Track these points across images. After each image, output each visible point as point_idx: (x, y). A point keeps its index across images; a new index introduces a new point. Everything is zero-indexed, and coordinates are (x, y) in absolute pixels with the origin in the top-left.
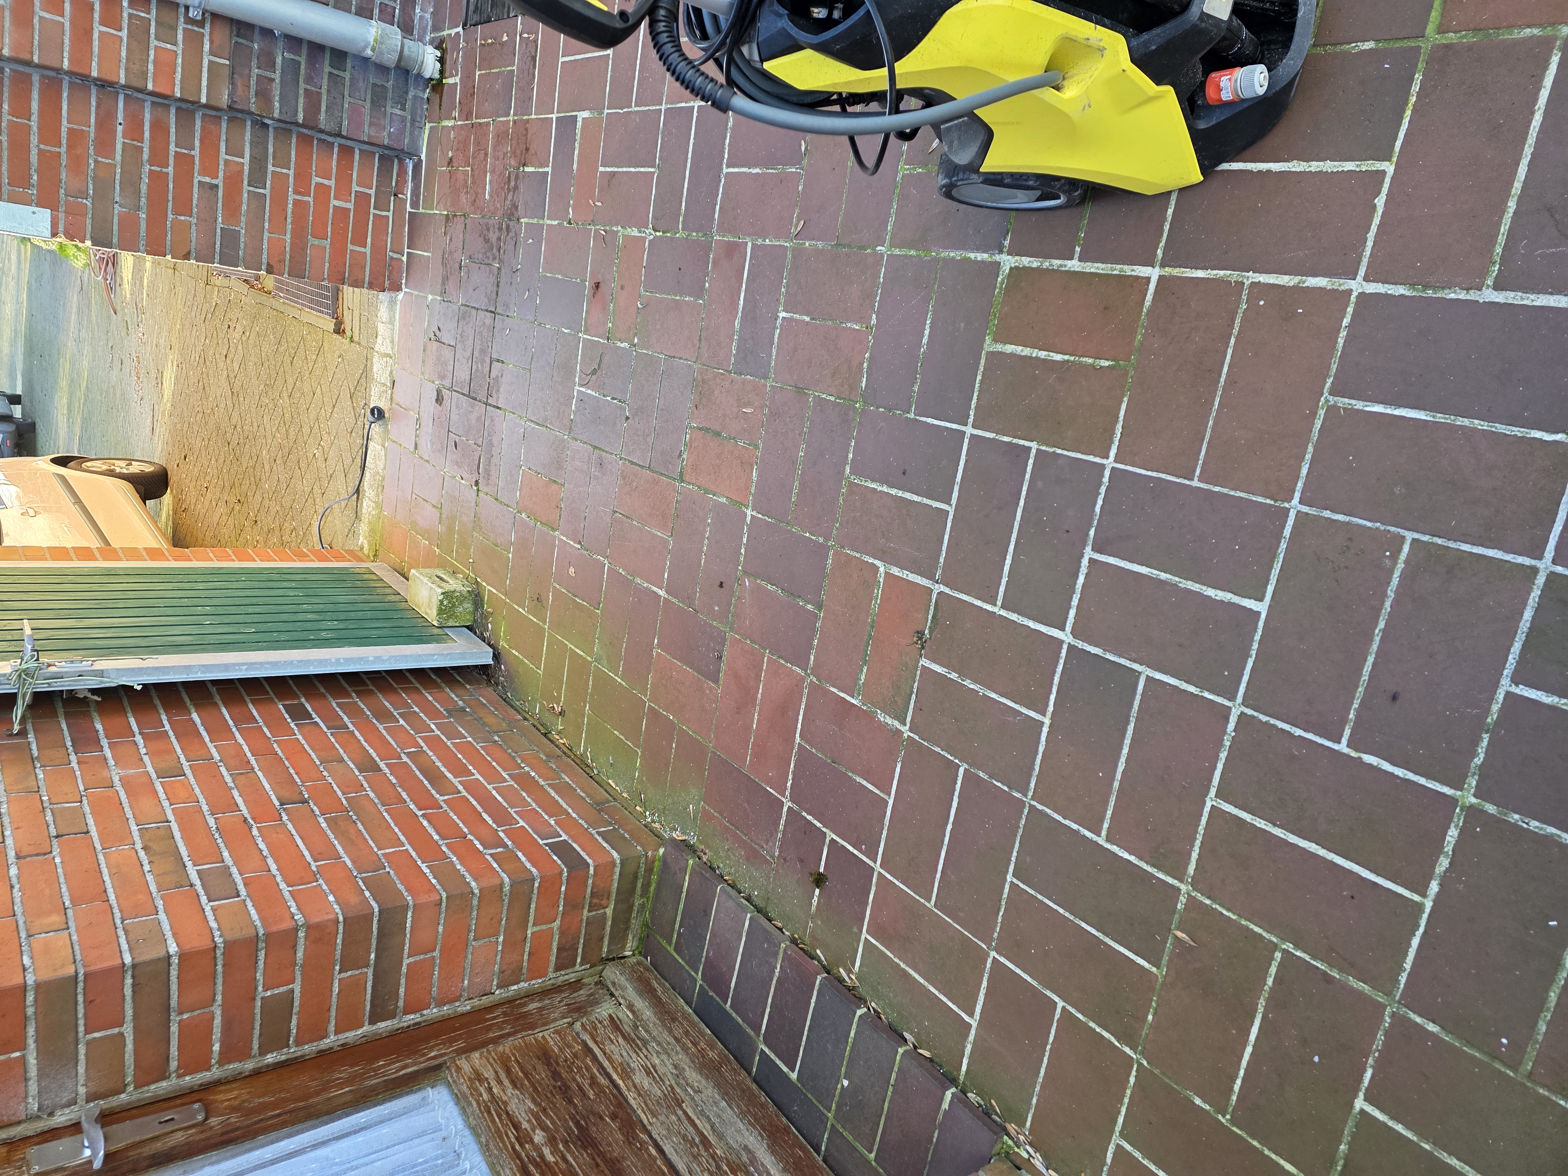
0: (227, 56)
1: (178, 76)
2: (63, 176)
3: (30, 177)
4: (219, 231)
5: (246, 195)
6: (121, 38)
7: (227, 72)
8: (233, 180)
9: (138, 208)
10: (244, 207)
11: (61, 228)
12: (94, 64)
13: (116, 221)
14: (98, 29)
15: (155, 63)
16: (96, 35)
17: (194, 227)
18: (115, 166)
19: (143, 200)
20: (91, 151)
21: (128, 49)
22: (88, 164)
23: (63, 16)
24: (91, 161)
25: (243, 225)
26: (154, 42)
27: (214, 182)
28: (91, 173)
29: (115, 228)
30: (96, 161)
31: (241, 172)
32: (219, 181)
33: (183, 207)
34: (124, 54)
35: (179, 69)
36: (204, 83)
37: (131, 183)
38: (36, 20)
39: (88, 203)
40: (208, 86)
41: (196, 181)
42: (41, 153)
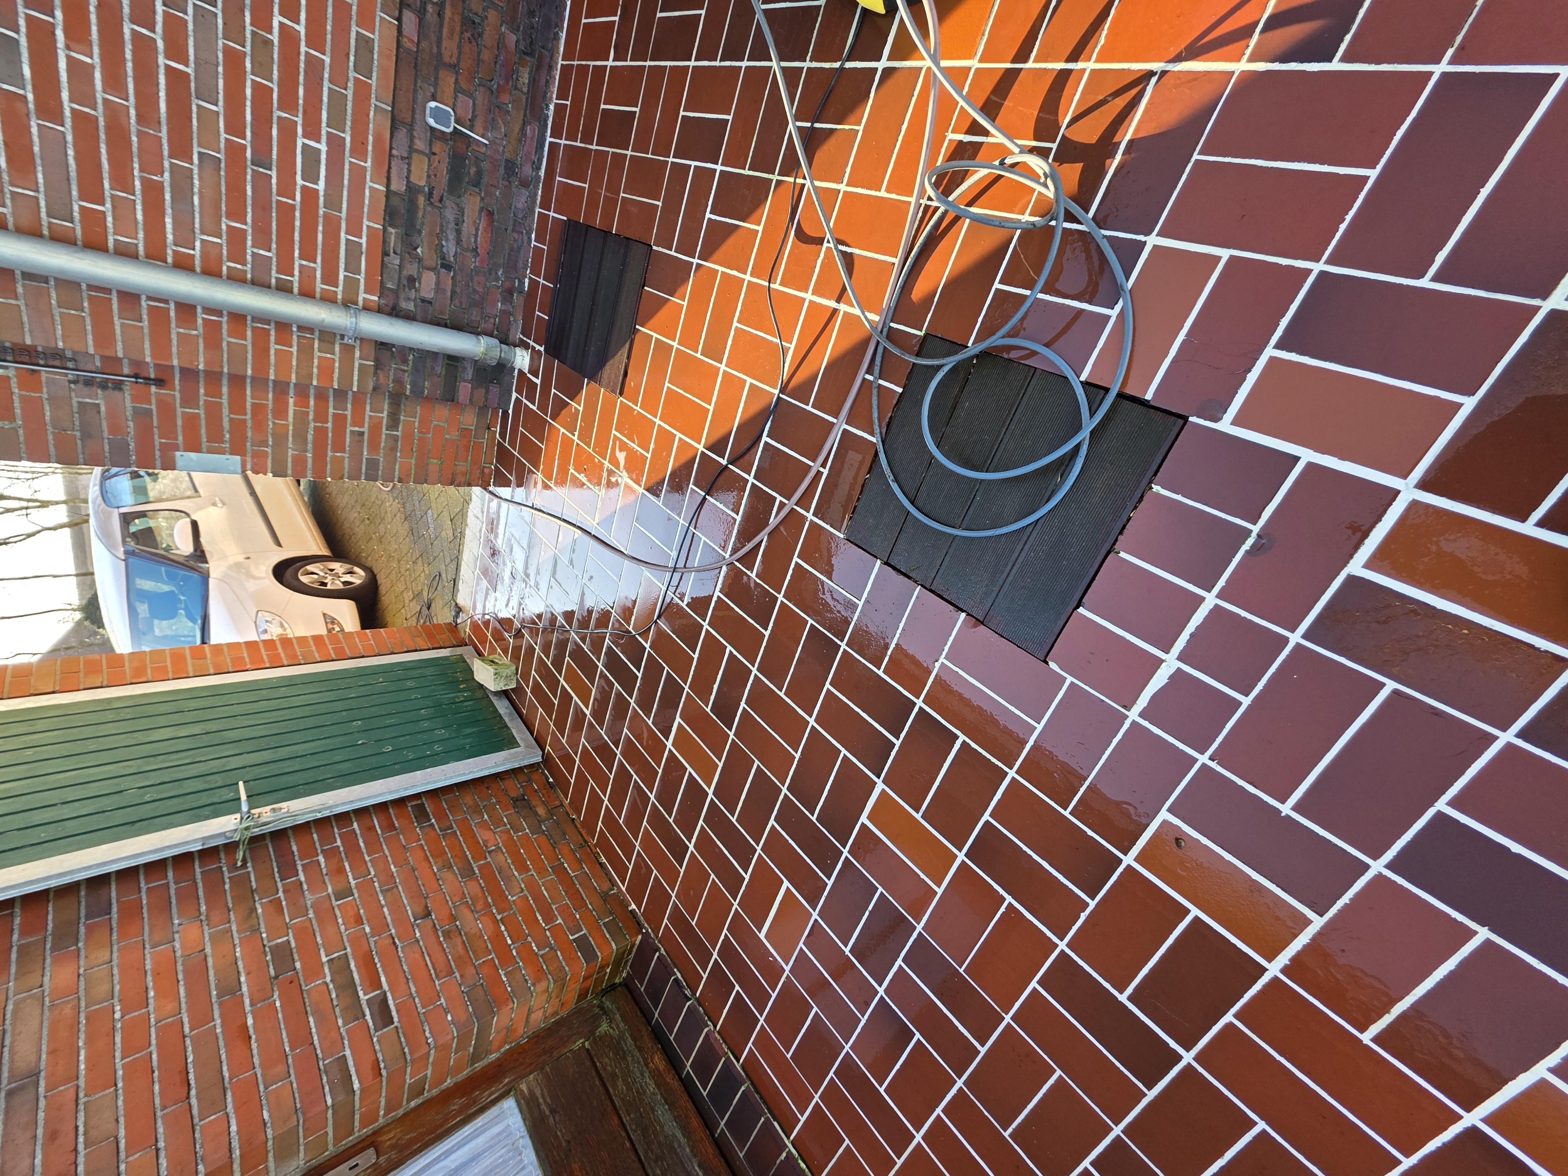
0: (373, 359)
1: (336, 375)
2: (249, 434)
3: (223, 436)
4: (364, 460)
5: (384, 436)
6: (291, 353)
7: (372, 370)
8: (375, 429)
9: (306, 451)
10: (383, 444)
11: (249, 466)
12: (272, 371)
13: (290, 460)
14: (273, 347)
15: (319, 367)
16: (272, 352)
17: (347, 460)
18: (288, 425)
19: (310, 446)
20: (270, 416)
21: (298, 360)
22: (268, 425)
23: (245, 339)
24: (270, 423)
25: (381, 455)
26: (317, 354)
27: (361, 430)
28: (270, 431)
29: (290, 464)
30: (274, 423)
31: (381, 423)
32: (365, 430)
33: (339, 446)
34: (294, 363)
35: (337, 370)
36: (356, 378)
37: (300, 436)
38: (224, 344)
39: (269, 450)
40: (359, 381)
41: (348, 431)
42: (231, 420)
